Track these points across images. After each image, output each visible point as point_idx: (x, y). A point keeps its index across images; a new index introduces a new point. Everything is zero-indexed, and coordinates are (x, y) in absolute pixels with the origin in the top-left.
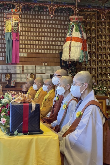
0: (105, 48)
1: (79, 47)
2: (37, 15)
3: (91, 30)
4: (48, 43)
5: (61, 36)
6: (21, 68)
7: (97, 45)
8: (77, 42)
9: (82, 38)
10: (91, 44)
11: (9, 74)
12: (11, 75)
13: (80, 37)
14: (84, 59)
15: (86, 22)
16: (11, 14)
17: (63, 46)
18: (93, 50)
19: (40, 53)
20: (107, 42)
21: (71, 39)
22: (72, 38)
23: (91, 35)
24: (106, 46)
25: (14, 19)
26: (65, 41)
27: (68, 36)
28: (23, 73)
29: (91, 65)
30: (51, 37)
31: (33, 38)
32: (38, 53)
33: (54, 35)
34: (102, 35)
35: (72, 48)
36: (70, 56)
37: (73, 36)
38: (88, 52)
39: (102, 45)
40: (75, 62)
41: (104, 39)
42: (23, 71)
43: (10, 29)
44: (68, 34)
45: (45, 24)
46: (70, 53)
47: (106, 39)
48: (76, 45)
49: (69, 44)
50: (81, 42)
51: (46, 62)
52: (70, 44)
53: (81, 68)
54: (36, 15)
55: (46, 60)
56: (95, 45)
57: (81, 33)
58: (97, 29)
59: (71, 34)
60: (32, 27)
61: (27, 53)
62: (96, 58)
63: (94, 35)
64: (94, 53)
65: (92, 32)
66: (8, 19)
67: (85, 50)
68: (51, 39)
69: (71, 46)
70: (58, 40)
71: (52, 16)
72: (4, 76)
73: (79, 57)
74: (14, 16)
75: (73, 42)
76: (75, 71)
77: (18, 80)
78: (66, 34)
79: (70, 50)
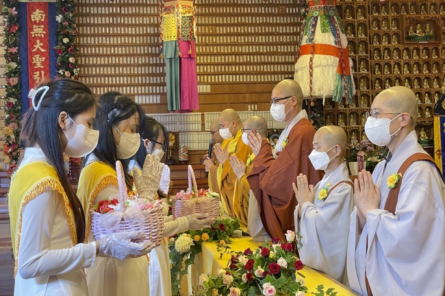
0: (389, 64)
1: (331, 68)
3: (356, 24)
4: (257, 59)
5: (285, 41)
6: (200, 119)
7: (371, 59)
8: (327, 56)
9: (338, 46)
10: (357, 57)
11: (174, 133)
13: (333, 44)
14: (344, 95)
15: (344, 7)
18: (362, 71)
19: (240, 83)
20: (392, 49)
21: (314, 49)
22: (314, 47)
23: (355, 36)
24: (390, 58)
27: (304, 43)
28: (203, 130)
29: (357, 106)
30: (262, 44)
31: (223, 49)
32: (236, 83)
33: (271, 41)
34: (381, 34)
35: (315, 70)
36: (311, 88)
37: (316, 43)
38: (352, 78)
39: (380, 58)
40: (324, 102)
41: (385, 43)
42: (203, 125)
44: (305, 38)
45: (248, 15)
46: (311, 81)
47: (389, 43)
48: (324, 62)
49: (309, 60)
50: (337, 56)
51: (254, 103)
52: (311, 61)
53: (336, 114)
55: (254, 98)
56: (365, 60)
57: (336, 35)
58: (369, 21)
59: (313, 39)
60: (219, 25)
61: (211, 84)
62: (368, 88)
63: (364, 36)
64: (362, 77)
65: (358, 29)
67: (345, 72)
68: (263, 49)
69: (314, 65)
70: (279, 50)
73: (333, 89)
75: (318, 57)
76: (322, 121)
77: (195, 146)
78: (301, 38)
79: (311, 75)
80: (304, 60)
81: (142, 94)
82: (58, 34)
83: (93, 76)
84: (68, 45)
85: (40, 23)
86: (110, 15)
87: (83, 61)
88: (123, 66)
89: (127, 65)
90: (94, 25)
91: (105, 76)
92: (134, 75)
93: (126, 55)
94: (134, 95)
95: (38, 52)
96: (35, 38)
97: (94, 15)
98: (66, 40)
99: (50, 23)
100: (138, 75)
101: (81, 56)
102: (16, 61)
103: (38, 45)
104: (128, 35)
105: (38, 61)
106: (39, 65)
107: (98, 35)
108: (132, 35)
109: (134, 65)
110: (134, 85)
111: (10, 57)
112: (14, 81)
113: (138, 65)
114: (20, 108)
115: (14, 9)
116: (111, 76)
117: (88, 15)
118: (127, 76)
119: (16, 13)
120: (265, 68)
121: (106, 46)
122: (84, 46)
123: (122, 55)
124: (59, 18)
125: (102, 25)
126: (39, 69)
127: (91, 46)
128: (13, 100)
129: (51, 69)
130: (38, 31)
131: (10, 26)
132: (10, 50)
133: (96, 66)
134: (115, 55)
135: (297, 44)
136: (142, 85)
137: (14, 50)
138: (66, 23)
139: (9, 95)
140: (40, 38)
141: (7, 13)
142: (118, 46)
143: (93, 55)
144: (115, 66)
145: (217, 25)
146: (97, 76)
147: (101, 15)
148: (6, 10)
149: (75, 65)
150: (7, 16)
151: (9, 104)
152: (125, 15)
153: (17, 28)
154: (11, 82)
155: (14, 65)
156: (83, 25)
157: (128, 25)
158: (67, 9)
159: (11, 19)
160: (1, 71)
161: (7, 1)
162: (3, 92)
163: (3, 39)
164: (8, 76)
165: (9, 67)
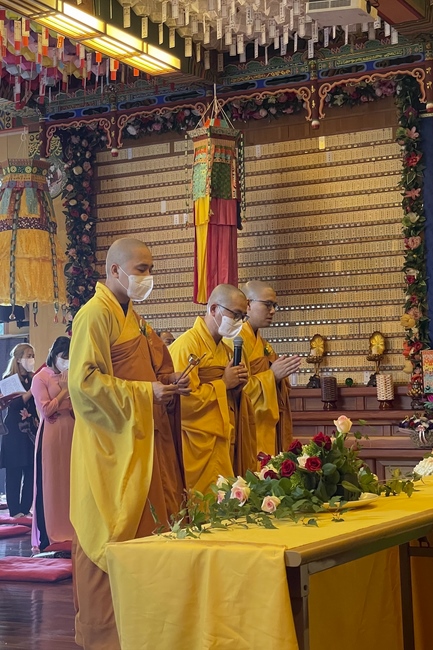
102: (417, 211)
111: (409, 205)
112: (415, 241)
114: (424, 284)
115: (414, 129)
119: (417, 135)
128: (414, 273)
131: (408, 159)
132: (410, 194)
137: (416, 193)
139: (409, 264)
141: (404, 138)
148: (402, 132)
150: (402, 142)
151: (409, 278)
153: (418, 158)
154: (410, 243)
155: (414, 217)
159: (409, 145)
160: (398, 229)
161: (404, 118)
162: (401, 261)
163: (400, 178)
164: (408, 234)
165: (407, 221)
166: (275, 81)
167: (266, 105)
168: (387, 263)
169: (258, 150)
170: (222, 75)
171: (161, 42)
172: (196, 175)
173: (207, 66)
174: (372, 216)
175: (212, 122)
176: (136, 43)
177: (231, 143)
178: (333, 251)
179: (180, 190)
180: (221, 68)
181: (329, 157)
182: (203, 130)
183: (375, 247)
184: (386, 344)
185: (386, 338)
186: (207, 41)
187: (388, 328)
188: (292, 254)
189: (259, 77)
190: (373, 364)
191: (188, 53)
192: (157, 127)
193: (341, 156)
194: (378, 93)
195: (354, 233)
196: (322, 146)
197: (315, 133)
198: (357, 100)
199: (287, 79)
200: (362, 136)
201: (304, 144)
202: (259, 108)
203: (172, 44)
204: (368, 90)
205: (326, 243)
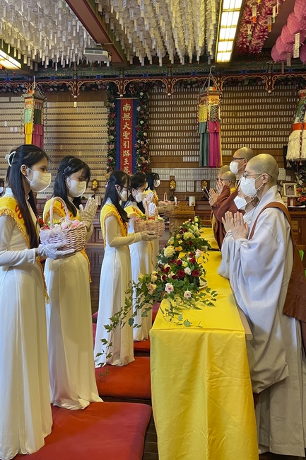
2: (248, 91)
4: (265, 133)
11: (206, 181)
12: (208, 182)
16: (206, 95)
17: (288, 136)
21: (303, 126)
22: (303, 124)
25: (210, 102)
26: (291, 130)
27: (296, 122)
30: (269, 123)
31: (241, 127)
35: (304, 141)
36: (300, 153)
37: (305, 122)
43: (205, 117)
44: (297, 118)
45: (259, 104)
46: (300, 148)
49: (299, 134)
52: (301, 134)
54: (245, 91)
59: (303, 119)
60: (239, 111)
61: (233, 150)
66: (202, 102)
68: (269, 127)
69: (303, 138)
71: (270, 91)
72: (198, 184)
74: (210, 97)
75: (305, 132)
78: (294, 119)
79: (301, 144)
80: (296, 133)
81: (187, 156)
82: (137, 118)
83: (158, 144)
84: (143, 125)
85: (128, 112)
86: (169, 106)
87: (152, 135)
88: (176, 138)
89: (179, 137)
90: (160, 113)
91: (165, 144)
92: (183, 144)
93: (178, 131)
94: (182, 156)
95: (126, 129)
96: (125, 121)
97: (160, 106)
98: (142, 122)
99: (133, 112)
100: (185, 144)
101: (151, 131)
102: (113, 135)
103: (126, 125)
104: (180, 119)
105: (126, 135)
106: (126, 137)
107: (162, 119)
108: (182, 119)
109: (183, 137)
110: (183, 150)
111: (110, 132)
112: (112, 147)
113: (186, 137)
114: (115, 163)
115: (113, 103)
116: (169, 144)
117: (157, 106)
118: (179, 144)
119: (114, 106)
120: (270, 139)
121: (167, 125)
122: (153, 125)
123: (176, 131)
124: (138, 109)
125: (165, 112)
126: (126, 140)
127: (158, 125)
128: (111, 158)
129: (133, 140)
130: (127, 117)
131: (111, 114)
132: (111, 128)
133: (160, 138)
134: (172, 131)
135: (292, 123)
136: (187, 150)
137: (113, 128)
138: (142, 112)
139: (109, 155)
140: (127, 121)
141: (109, 106)
142: (173, 125)
143: (158, 131)
144: (171, 138)
145: (237, 111)
146: (160, 144)
147: (164, 106)
148: (109, 104)
149: (147, 138)
151: (109, 160)
152: (179, 106)
153: (114, 115)
154: (110, 147)
155: (112, 137)
156: (153, 113)
157: (180, 112)
158: (144, 103)
159: (111, 109)
160: (105, 141)
161: (110, 99)
162: (106, 153)
163: (107, 122)
164: (109, 143)
165: (110, 138)
166: (59, 78)
167: (53, 87)
168: (99, 153)
169: (49, 104)
170: (36, 72)
171: (15, 56)
172: (26, 113)
173: (31, 68)
174: (95, 135)
175: (33, 91)
176: (5, 55)
177: (41, 102)
178: (79, 147)
179: (19, 117)
180: (36, 69)
181: (78, 111)
182: (30, 95)
183: (95, 147)
184: (98, 184)
185: (98, 181)
186: (34, 58)
187: (99, 178)
188: (62, 147)
189: (52, 75)
190: (93, 191)
191: (25, 62)
192: (4, 90)
193: (83, 110)
194: (99, 87)
195: (87, 141)
196: (75, 106)
197: (73, 100)
198: (91, 90)
199: (63, 78)
200: (91, 104)
201: (68, 104)
202: (50, 87)
203: (19, 58)
204: (96, 86)
205: (76, 144)
